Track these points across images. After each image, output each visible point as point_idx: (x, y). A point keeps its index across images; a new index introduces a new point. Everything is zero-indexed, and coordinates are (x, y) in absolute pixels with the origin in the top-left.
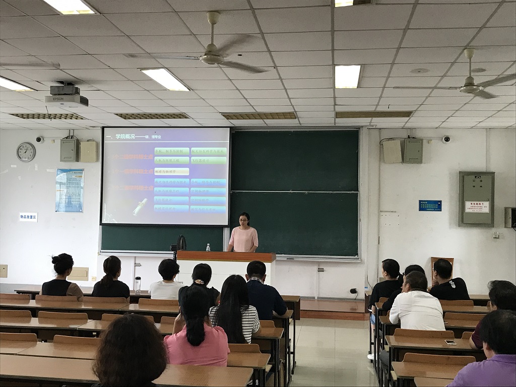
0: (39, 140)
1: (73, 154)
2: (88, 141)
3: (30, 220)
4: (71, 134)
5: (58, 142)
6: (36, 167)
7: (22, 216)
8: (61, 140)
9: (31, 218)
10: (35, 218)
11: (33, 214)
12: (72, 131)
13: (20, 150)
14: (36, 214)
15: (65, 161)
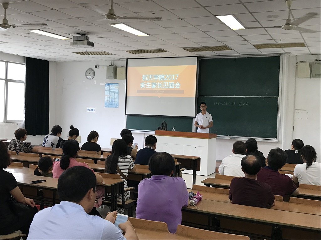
0: (96, 67)
1: (113, 75)
2: (121, 67)
3: (92, 111)
4: (113, 64)
5: (106, 68)
6: (95, 82)
7: (88, 109)
8: (107, 67)
9: (93, 110)
10: (94, 110)
11: (93, 108)
12: (113, 62)
13: (87, 73)
14: (95, 108)
15: (109, 79)
